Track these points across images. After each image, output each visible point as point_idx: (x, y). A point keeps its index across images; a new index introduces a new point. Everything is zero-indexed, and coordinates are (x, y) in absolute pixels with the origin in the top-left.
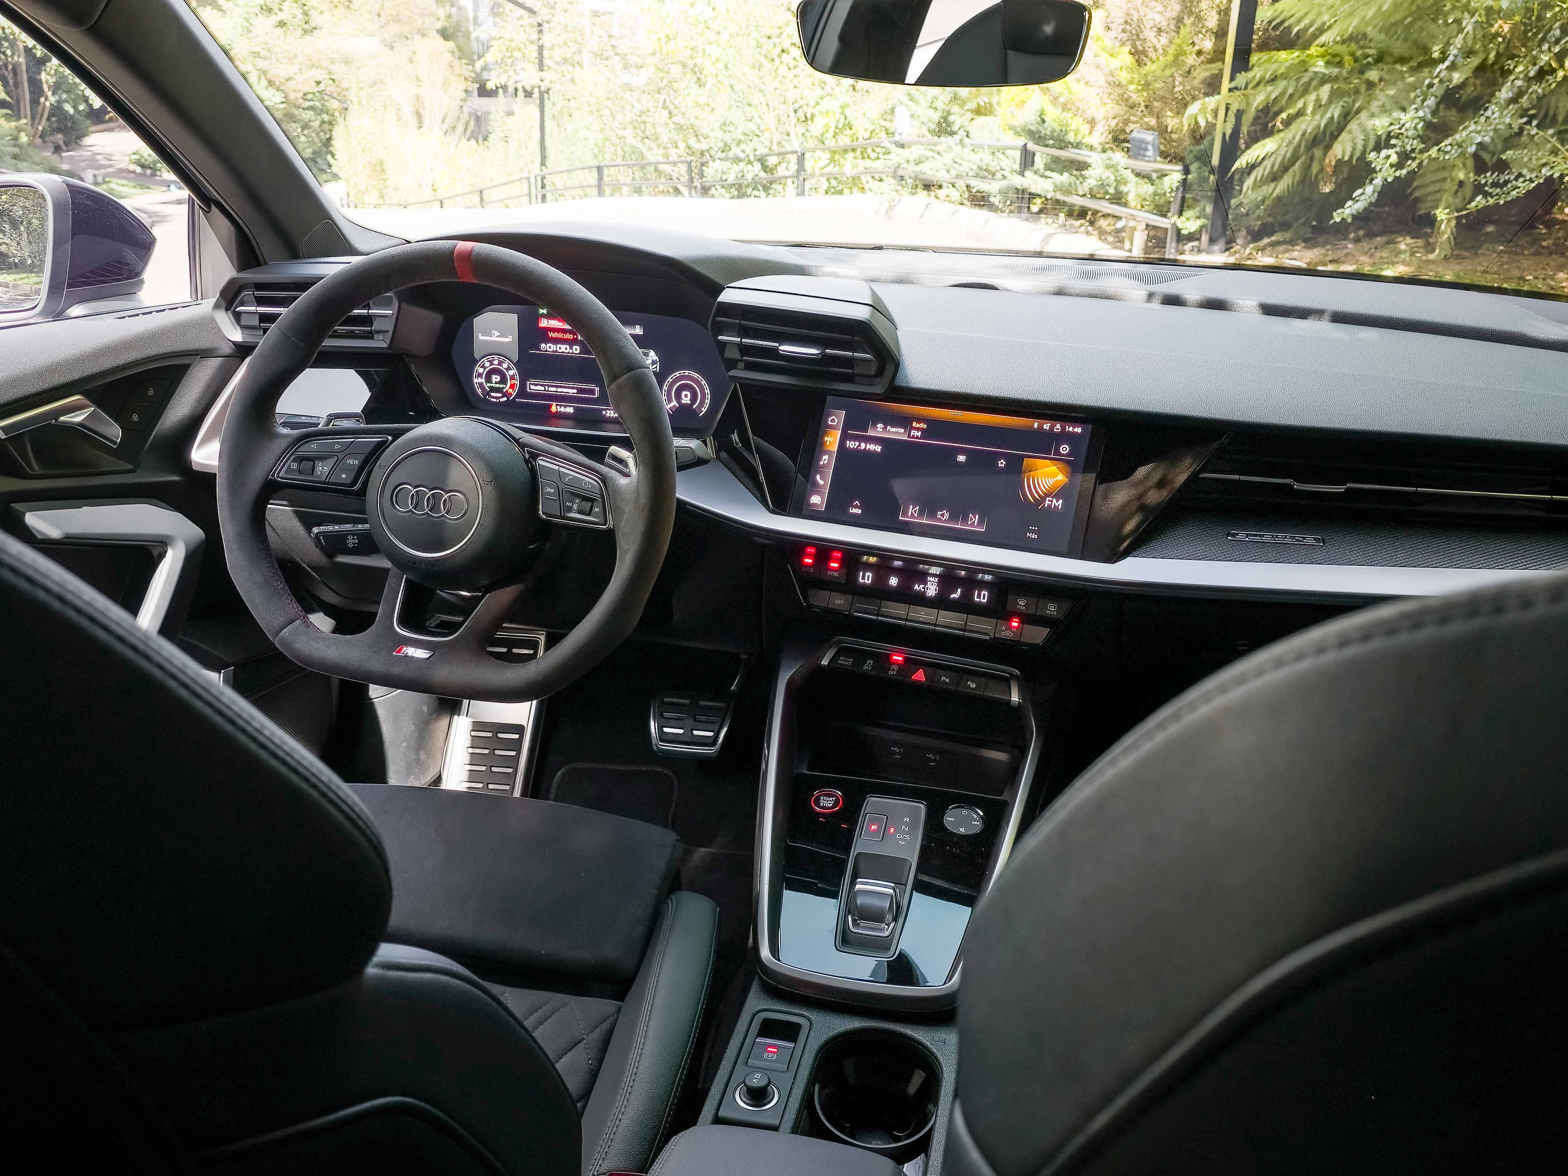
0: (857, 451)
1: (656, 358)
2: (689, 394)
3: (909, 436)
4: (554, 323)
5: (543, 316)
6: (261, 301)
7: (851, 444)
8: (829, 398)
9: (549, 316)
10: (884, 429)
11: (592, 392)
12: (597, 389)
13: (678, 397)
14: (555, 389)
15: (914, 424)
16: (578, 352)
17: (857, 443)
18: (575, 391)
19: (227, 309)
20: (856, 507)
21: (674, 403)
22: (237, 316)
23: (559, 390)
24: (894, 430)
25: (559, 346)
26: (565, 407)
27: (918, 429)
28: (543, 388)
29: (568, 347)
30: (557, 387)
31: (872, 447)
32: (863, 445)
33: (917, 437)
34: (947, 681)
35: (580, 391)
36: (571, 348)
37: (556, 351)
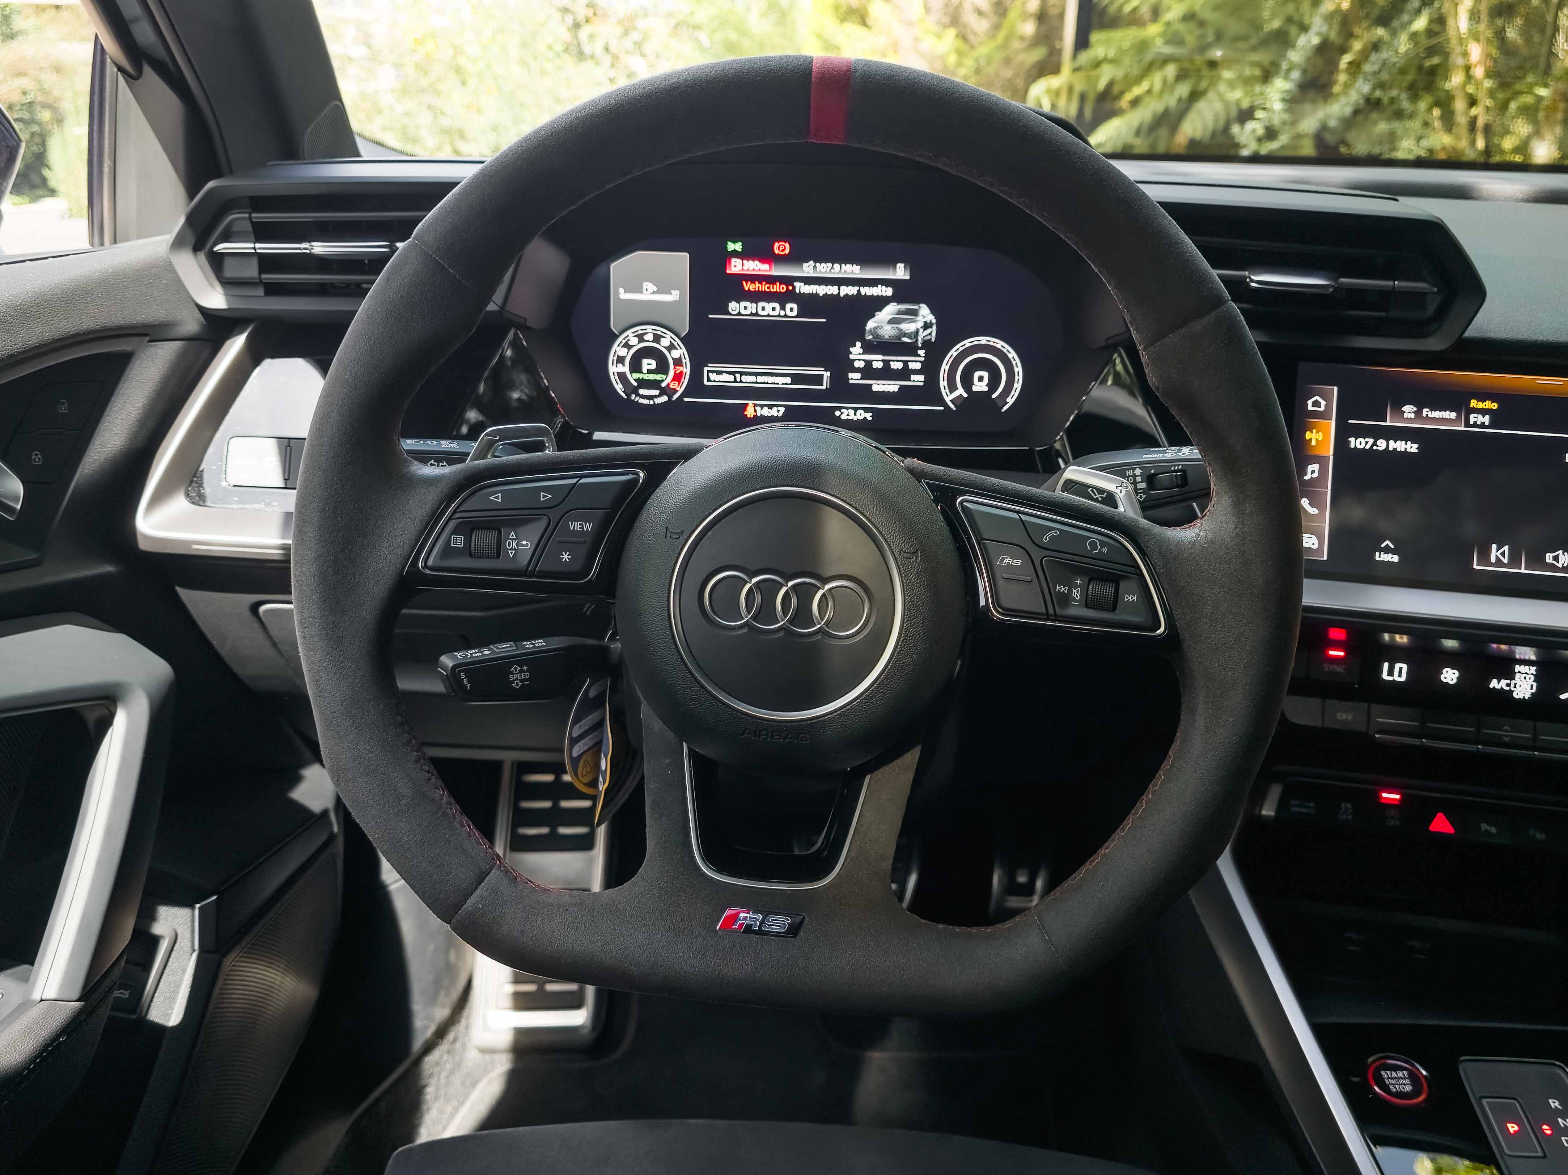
0: (1370, 453)
1: (931, 318)
2: (985, 375)
3: (1467, 424)
4: (754, 267)
5: (735, 254)
6: (262, 233)
7: (1358, 443)
8: (1304, 367)
9: (743, 255)
10: (1418, 413)
11: (818, 379)
12: (827, 375)
13: (967, 382)
14: (752, 378)
15: (1473, 403)
16: (795, 313)
17: (1371, 441)
18: (788, 380)
19: (196, 249)
20: (1387, 550)
21: (960, 391)
22: (217, 262)
23: (760, 379)
24: (1437, 414)
25: (761, 304)
26: (770, 407)
27: (1483, 412)
28: (731, 378)
29: (777, 306)
30: (756, 374)
31: (1400, 446)
32: (1382, 444)
33: (1483, 425)
34: (1493, 830)
35: (796, 379)
36: (783, 308)
37: (757, 314)
